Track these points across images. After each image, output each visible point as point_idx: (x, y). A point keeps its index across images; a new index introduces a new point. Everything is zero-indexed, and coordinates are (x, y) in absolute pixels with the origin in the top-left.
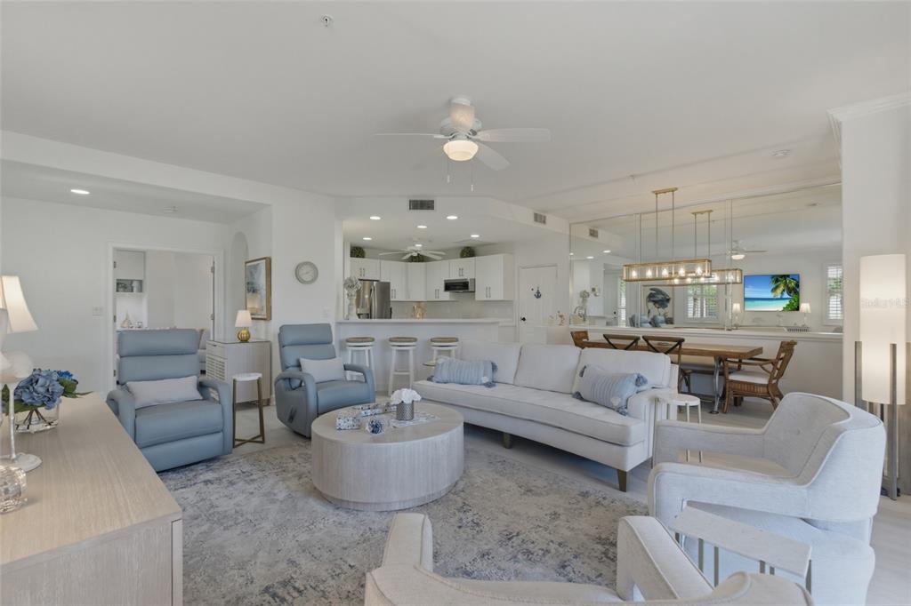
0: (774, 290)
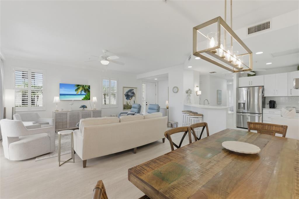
0: (77, 90)
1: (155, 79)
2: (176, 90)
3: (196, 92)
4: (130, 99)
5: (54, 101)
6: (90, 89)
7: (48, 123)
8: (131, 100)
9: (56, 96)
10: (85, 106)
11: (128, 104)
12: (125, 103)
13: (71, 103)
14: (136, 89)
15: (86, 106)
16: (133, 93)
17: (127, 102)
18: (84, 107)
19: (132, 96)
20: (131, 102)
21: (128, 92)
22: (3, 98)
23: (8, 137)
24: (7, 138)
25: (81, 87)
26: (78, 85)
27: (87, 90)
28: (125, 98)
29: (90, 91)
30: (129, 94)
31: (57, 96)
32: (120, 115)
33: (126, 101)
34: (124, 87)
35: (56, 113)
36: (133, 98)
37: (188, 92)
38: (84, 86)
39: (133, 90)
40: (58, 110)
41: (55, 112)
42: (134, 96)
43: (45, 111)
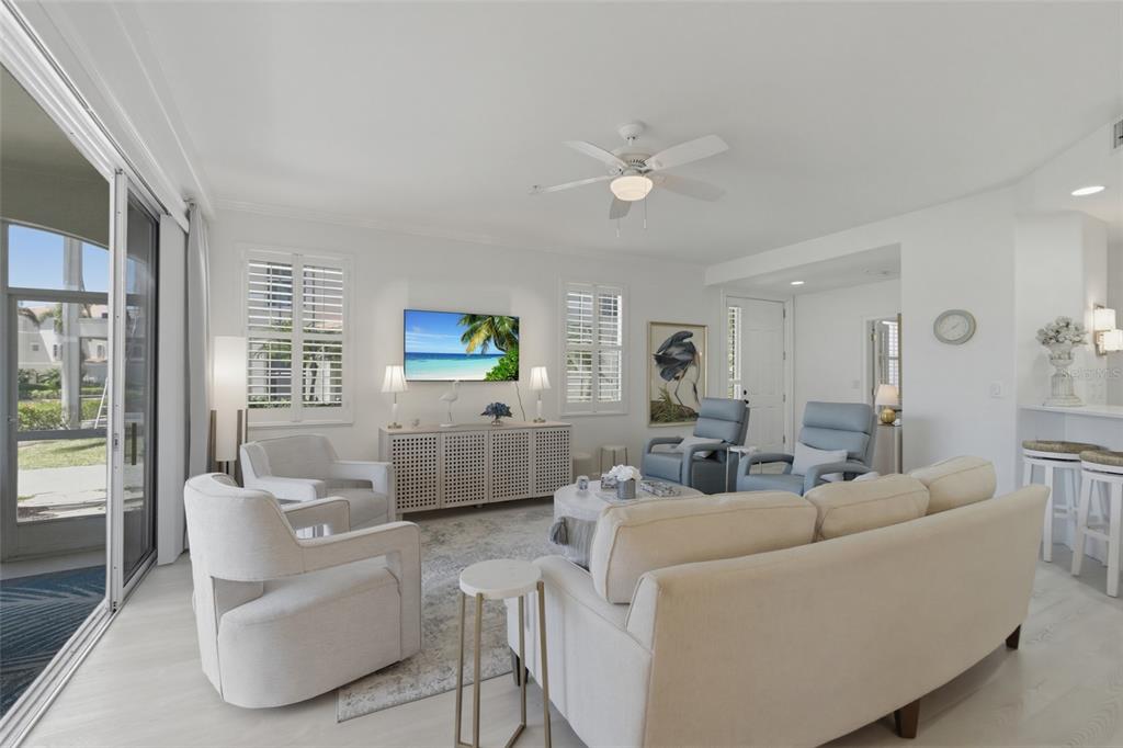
0: (467, 337)
1: (794, 283)
2: (958, 327)
3: (1096, 335)
4: (677, 378)
5: (386, 387)
6: (517, 333)
7: (368, 485)
8: (683, 381)
9: (393, 365)
10: (503, 405)
11: (668, 400)
12: (657, 397)
13: (446, 394)
14: (700, 330)
15: (508, 408)
16: (691, 350)
17: (665, 391)
18: (499, 411)
19: (684, 365)
20: (681, 391)
21: (669, 346)
22: (208, 372)
23: (212, 577)
24: (210, 580)
25: (484, 326)
26: (473, 318)
27: (507, 336)
28: (657, 371)
29: (517, 343)
30: (675, 352)
31: (396, 365)
32: (650, 451)
33: (659, 386)
34: (653, 323)
35: (397, 438)
36: (692, 370)
37: (1057, 336)
38: (496, 321)
39: (691, 335)
40: (398, 424)
41: (391, 434)
42: (695, 364)
43: (350, 425)
